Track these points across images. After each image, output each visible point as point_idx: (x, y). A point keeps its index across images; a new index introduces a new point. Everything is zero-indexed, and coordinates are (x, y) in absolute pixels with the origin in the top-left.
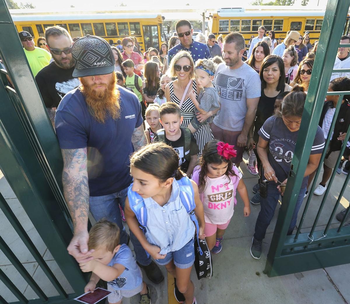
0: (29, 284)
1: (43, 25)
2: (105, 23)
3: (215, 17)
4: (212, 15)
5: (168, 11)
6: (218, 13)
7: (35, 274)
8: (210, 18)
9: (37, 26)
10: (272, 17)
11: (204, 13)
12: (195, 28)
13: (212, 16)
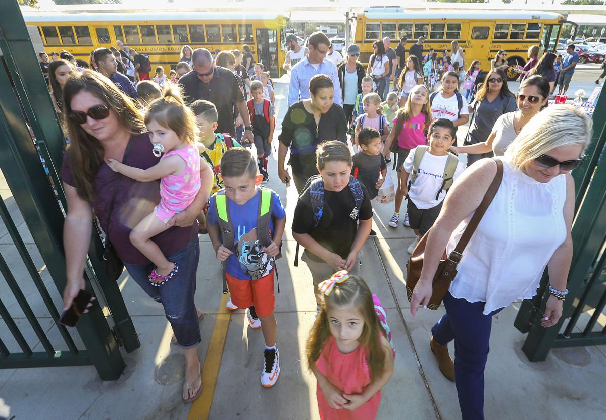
0: (41, 340)
1: (123, 26)
2: (206, 25)
3: (360, 19)
4: (356, 16)
5: (296, 9)
6: (365, 13)
7: (50, 331)
8: (354, 19)
9: (115, 27)
10: (444, 19)
11: (348, 13)
12: (340, 33)
13: (356, 18)
